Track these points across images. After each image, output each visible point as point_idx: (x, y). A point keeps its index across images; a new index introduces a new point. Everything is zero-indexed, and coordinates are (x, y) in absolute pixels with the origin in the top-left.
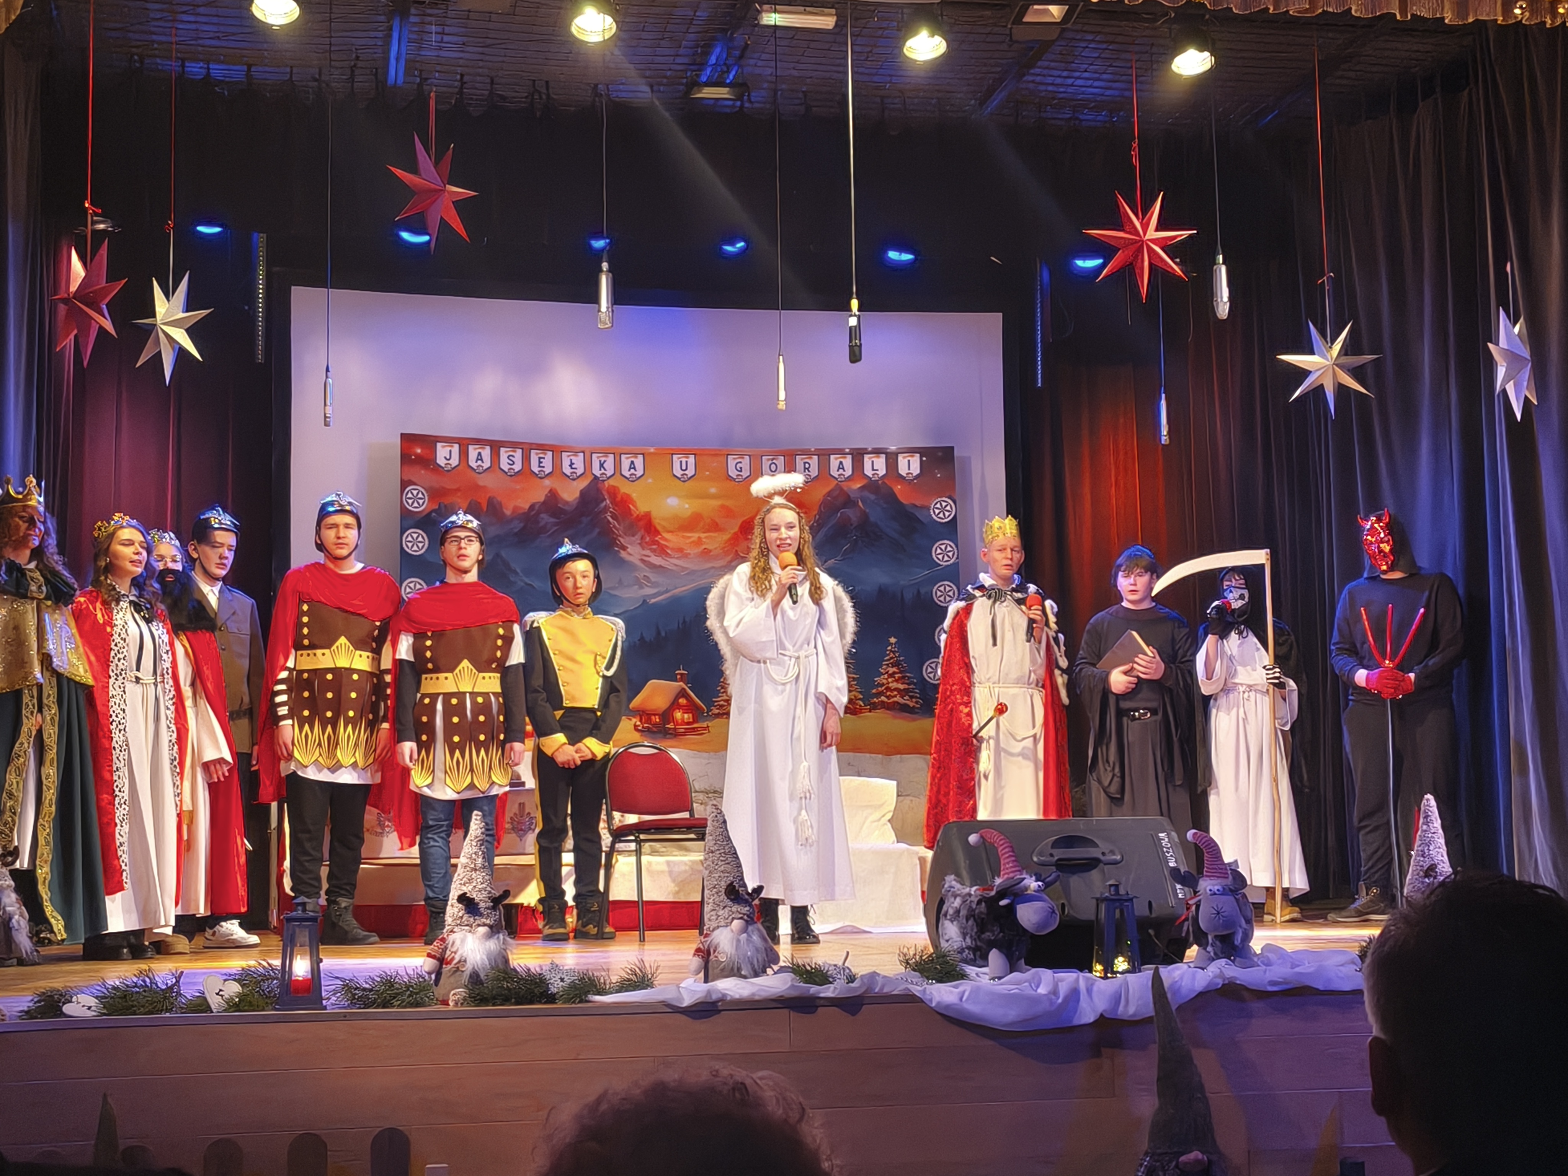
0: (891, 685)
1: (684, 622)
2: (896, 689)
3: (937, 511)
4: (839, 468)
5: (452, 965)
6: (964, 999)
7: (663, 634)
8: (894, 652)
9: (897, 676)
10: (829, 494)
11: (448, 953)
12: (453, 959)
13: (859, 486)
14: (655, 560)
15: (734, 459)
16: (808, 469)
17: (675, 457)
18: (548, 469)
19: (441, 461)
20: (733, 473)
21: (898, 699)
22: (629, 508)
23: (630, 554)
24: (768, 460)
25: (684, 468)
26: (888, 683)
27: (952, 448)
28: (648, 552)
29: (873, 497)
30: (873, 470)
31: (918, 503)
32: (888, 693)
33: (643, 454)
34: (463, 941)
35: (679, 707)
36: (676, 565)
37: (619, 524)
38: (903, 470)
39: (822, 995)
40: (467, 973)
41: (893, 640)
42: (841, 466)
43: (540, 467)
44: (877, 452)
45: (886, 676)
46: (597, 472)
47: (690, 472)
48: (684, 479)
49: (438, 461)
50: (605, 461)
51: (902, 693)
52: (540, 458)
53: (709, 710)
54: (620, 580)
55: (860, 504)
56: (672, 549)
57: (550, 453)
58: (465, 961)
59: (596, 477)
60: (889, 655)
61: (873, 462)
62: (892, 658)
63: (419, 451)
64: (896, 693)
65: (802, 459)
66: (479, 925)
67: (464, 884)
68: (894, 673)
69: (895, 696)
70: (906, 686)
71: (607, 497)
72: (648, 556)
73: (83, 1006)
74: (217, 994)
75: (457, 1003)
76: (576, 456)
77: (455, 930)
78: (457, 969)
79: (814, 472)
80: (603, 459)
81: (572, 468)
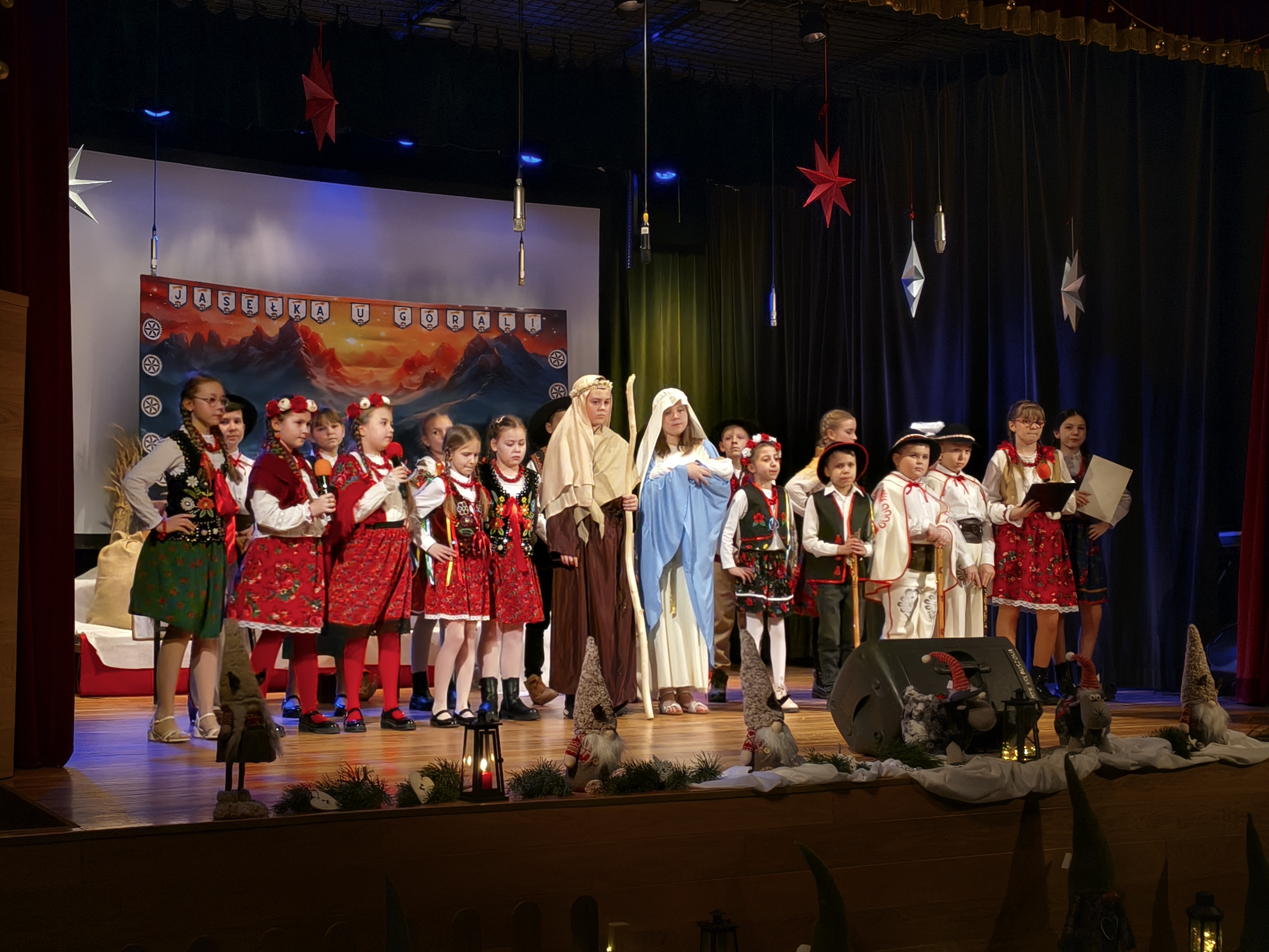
5: (588, 761)
6: (946, 781)
10: (472, 341)
11: (582, 751)
12: (588, 756)
13: (495, 336)
14: (338, 388)
17: (354, 305)
19: (173, 300)
22: (318, 345)
23: (318, 382)
25: (361, 315)
27: (565, 311)
28: (331, 381)
29: (505, 346)
31: (539, 353)
34: (596, 741)
36: (354, 393)
37: (310, 358)
38: (528, 327)
39: (855, 780)
40: (600, 766)
44: (509, 311)
46: (293, 314)
47: (366, 318)
48: (361, 324)
49: (170, 300)
55: (496, 351)
56: (351, 379)
58: (599, 758)
59: (291, 319)
63: (155, 290)
66: (607, 729)
67: (591, 696)
71: (300, 335)
72: (332, 384)
73: (323, 801)
74: (420, 788)
75: (595, 792)
76: (277, 300)
77: (587, 732)
78: (591, 764)
79: (461, 324)
80: (297, 304)
81: (273, 310)
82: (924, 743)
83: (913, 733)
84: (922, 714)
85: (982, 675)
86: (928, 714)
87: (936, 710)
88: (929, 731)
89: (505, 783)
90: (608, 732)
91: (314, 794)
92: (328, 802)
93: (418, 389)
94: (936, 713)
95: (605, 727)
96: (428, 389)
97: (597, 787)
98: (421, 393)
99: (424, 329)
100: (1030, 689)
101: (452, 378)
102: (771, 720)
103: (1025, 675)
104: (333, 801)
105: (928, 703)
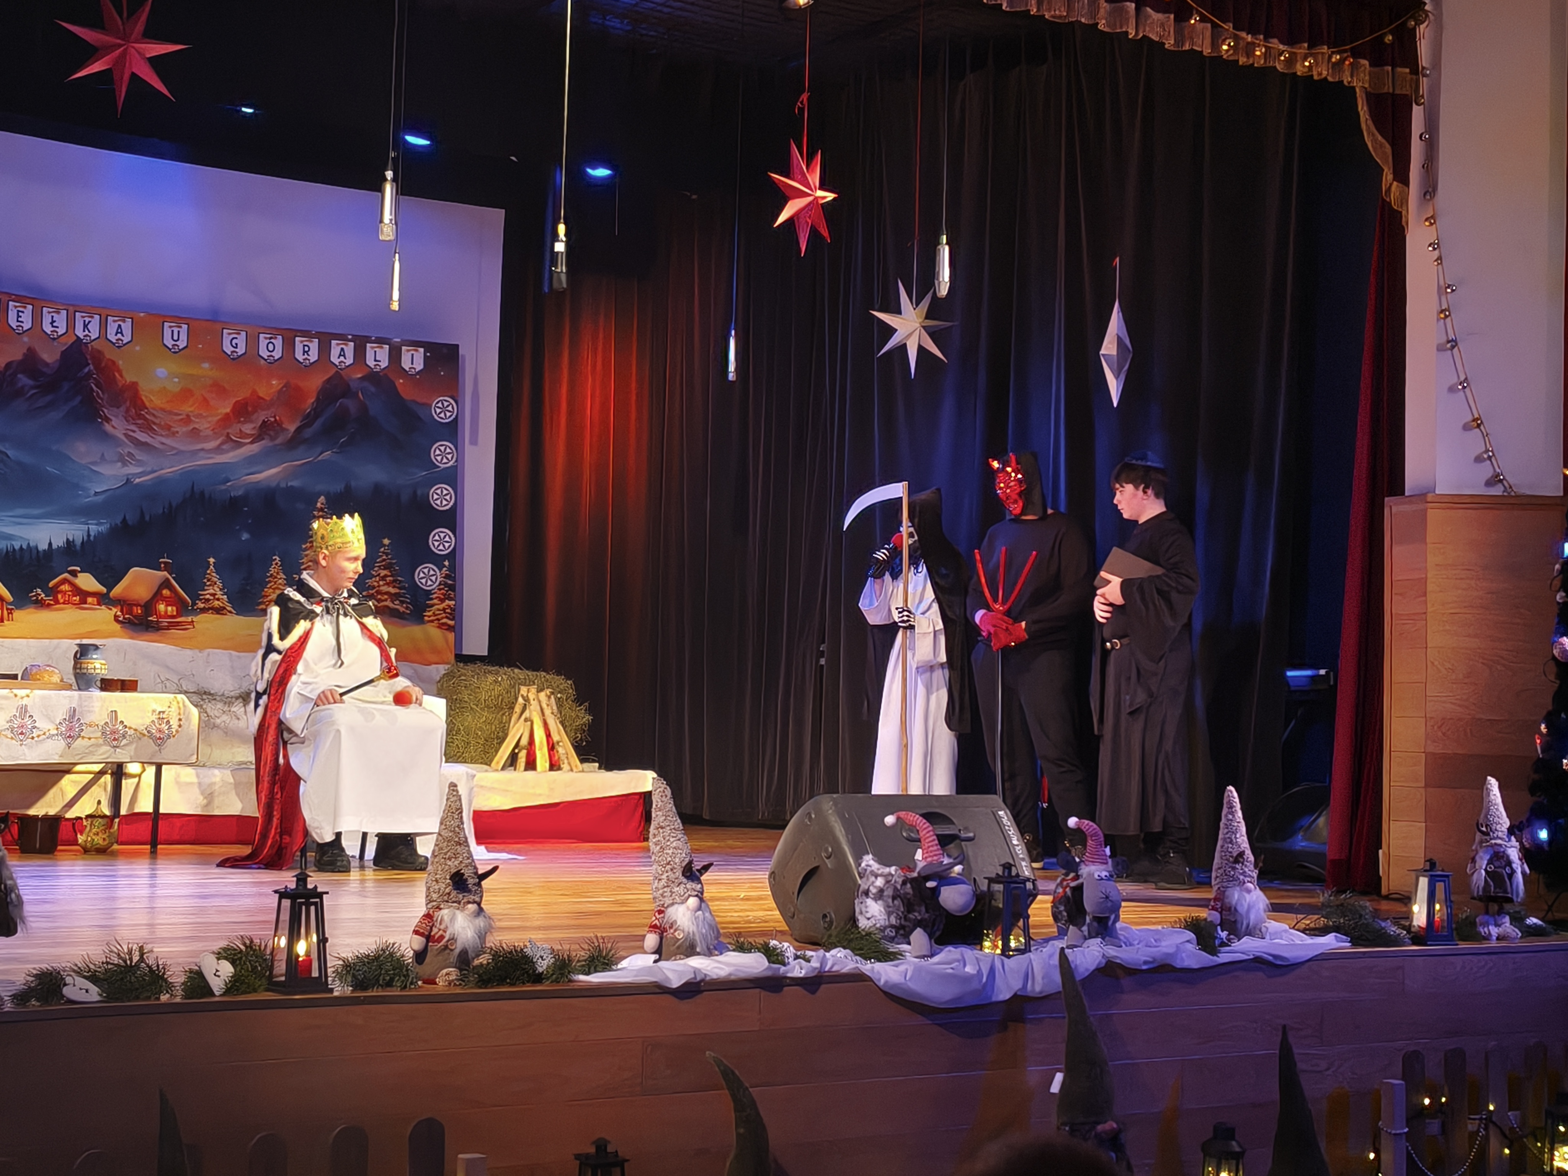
0: (382, 588)
1: (170, 505)
2: (387, 593)
3: (438, 411)
4: (340, 355)
5: (442, 943)
6: (907, 978)
7: (147, 518)
8: (387, 554)
9: (388, 579)
10: (328, 380)
11: (435, 930)
12: (442, 937)
13: (359, 376)
14: (142, 437)
15: (230, 334)
16: (307, 352)
17: (166, 324)
18: (27, 325)
20: (228, 349)
21: (388, 603)
22: (114, 375)
23: (113, 427)
24: (266, 338)
25: (176, 338)
26: (379, 586)
27: (457, 346)
28: (133, 427)
29: (373, 389)
30: (375, 360)
31: (419, 400)
32: (379, 597)
33: (132, 318)
34: (453, 919)
35: (164, 599)
36: (163, 444)
37: (103, 393)
38: (406, 364)
39: (789, 975)
40: (457, 951)
41: (386, 541)
42: (342, 354)
43: (18, 321)
44: (380, 341)
45: (378, 579)
46: (80, 333)
47: (182, 344)
48: (175, 351)
50: (90, 322)
51: (393, 597)
52: (18, 311)
53: (194, 604)
54: (103, 455)
55: (360, 394)
56: (159, 425)
57: (30, 307)
58: (456, 941)
59: (78, 339)
60: (382, 556)
61: (375, 352)
62: (384, 560)
64: (386, 597)
65: (302, 342)
66: (469, 902)
67: (450, 859)
68: (386, 576)
69: (386, 600)
70: (397, 591)
71: (90, 362)
72: (134, 431)
73: (81, 989)
74: (215, 974)
75: (450, 984)
76: (58, 313)
77: (442, 906)
78: (446, 947)
79: (314, 356)
80: (87, 319)
81: (53, 326)
82: (882, 929)
83: (868, 915)
84: (881, 891)
85: (963, 843)
86: (889, 892)
87: (899, 887)
88: (889, 914)
89: (330, 971)
90: (470, 906)
91: (68, 980)
92: (87, 991)
93: (252, 443)
94: (898, 890)
95: (465, 900)
96: (265, 443)
97: (453, 977)
98: (255, 448)
99: (263, 362)
100: (1024, 864)
101: (299, 430)
102: (686, 895)
103: (1017, 845)
104: (94, 989)
105: (890, 878)
